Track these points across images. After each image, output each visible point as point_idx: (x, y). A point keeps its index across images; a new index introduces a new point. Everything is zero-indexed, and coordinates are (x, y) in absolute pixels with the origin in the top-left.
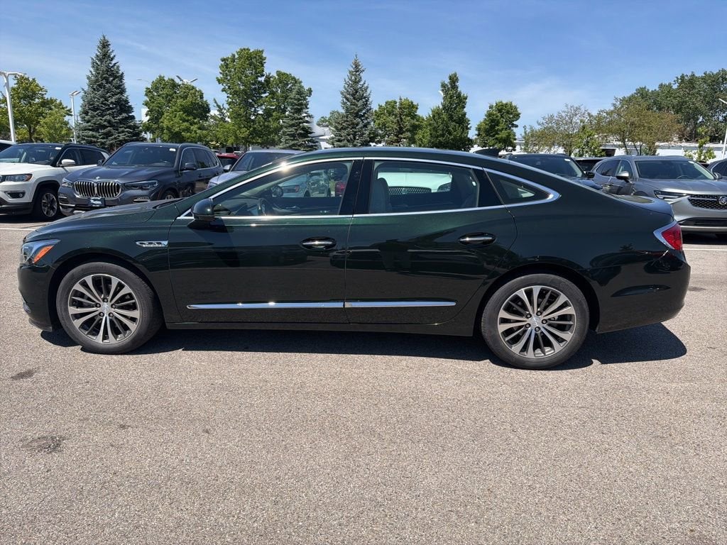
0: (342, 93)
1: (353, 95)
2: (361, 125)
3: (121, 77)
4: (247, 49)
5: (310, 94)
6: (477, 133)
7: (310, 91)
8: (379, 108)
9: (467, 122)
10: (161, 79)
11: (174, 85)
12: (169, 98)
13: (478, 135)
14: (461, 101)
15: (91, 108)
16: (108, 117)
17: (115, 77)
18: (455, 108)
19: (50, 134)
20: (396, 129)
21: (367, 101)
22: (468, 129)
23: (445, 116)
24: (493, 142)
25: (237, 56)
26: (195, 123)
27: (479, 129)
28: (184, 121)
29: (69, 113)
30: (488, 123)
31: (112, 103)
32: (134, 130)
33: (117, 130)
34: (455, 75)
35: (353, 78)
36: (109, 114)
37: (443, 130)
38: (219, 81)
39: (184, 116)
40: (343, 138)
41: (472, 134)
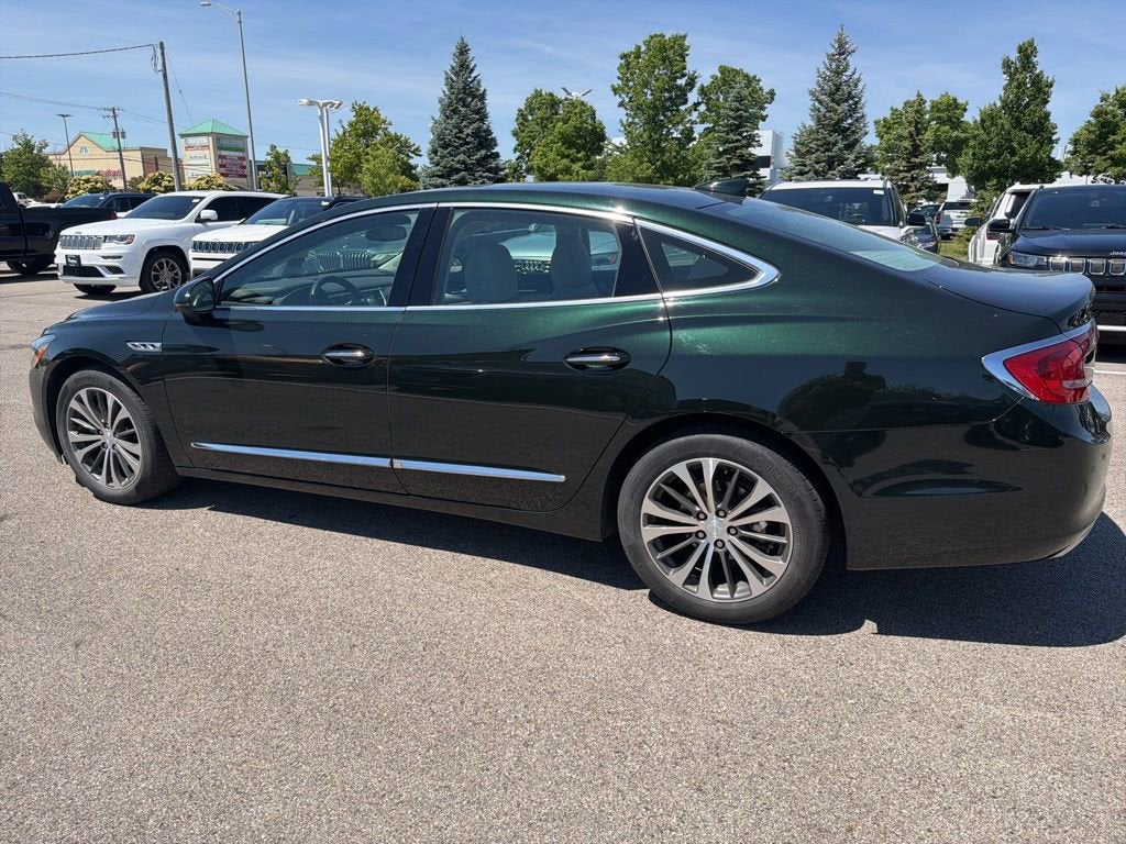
0: (812, 93)
1: (831, 94)
2: (841, 145)
3: (482, 97)
4: (661, 35)
5: (772, 99)
6: (1071, 148)
7: (772, 94)
8: (893, 114)
9: (1052, 130)
10: (538, 94)
11: (553, 103)
12: (544, 123)
13: (1074, 152)
14: (1040, 90)
15: (443, 144)
16: (462, 157)
17: (474, 97)
18: (1028, 105)
19: (373, 183)
20: (906, 149)
21: (856, 103)
22: (1051, 142)
23: (1005, 121)
24: (1105, 164)
25: (643, 48)
26: (579, 160)
27: (1075, 142)
28: (563, 156)
29: (417, 152)
30: (1092, 129)
31: (468, 135)
32: (496, 173)
33: (473, 175)
34: (1031, 44)
35: (834, 66)
36: (464, 152)
37: (999, 146)
38: (615, 91)
39: (563, 149)
40: (807, 169)
41: (1060, 153)
